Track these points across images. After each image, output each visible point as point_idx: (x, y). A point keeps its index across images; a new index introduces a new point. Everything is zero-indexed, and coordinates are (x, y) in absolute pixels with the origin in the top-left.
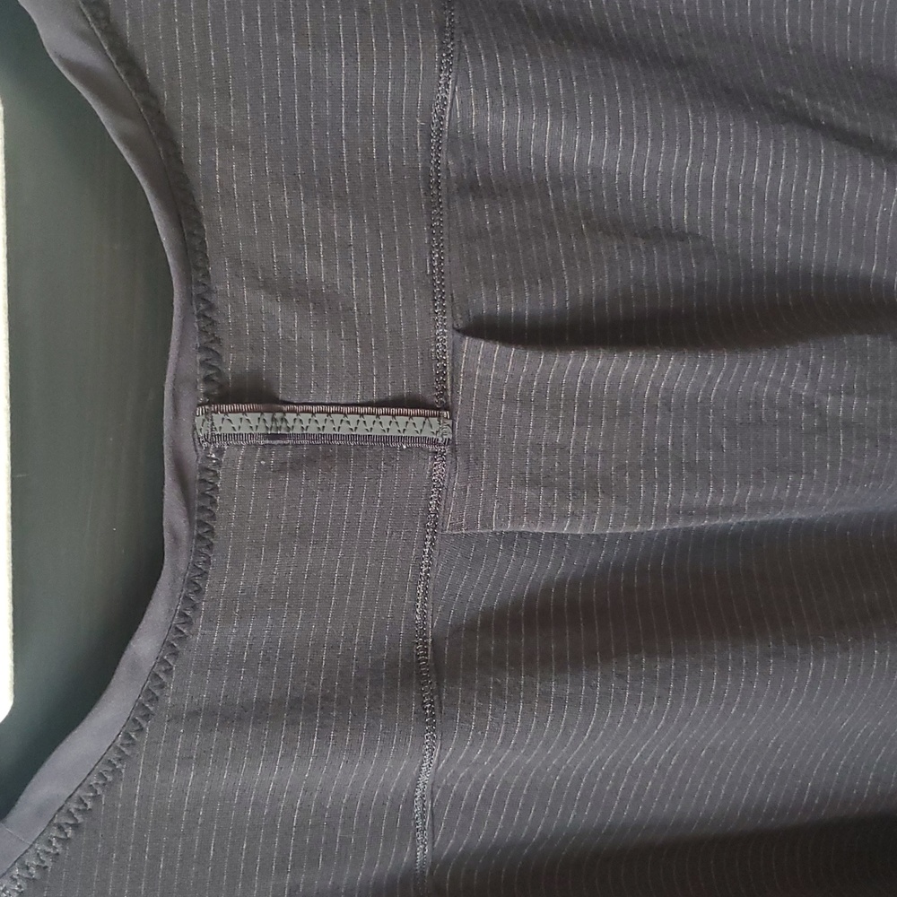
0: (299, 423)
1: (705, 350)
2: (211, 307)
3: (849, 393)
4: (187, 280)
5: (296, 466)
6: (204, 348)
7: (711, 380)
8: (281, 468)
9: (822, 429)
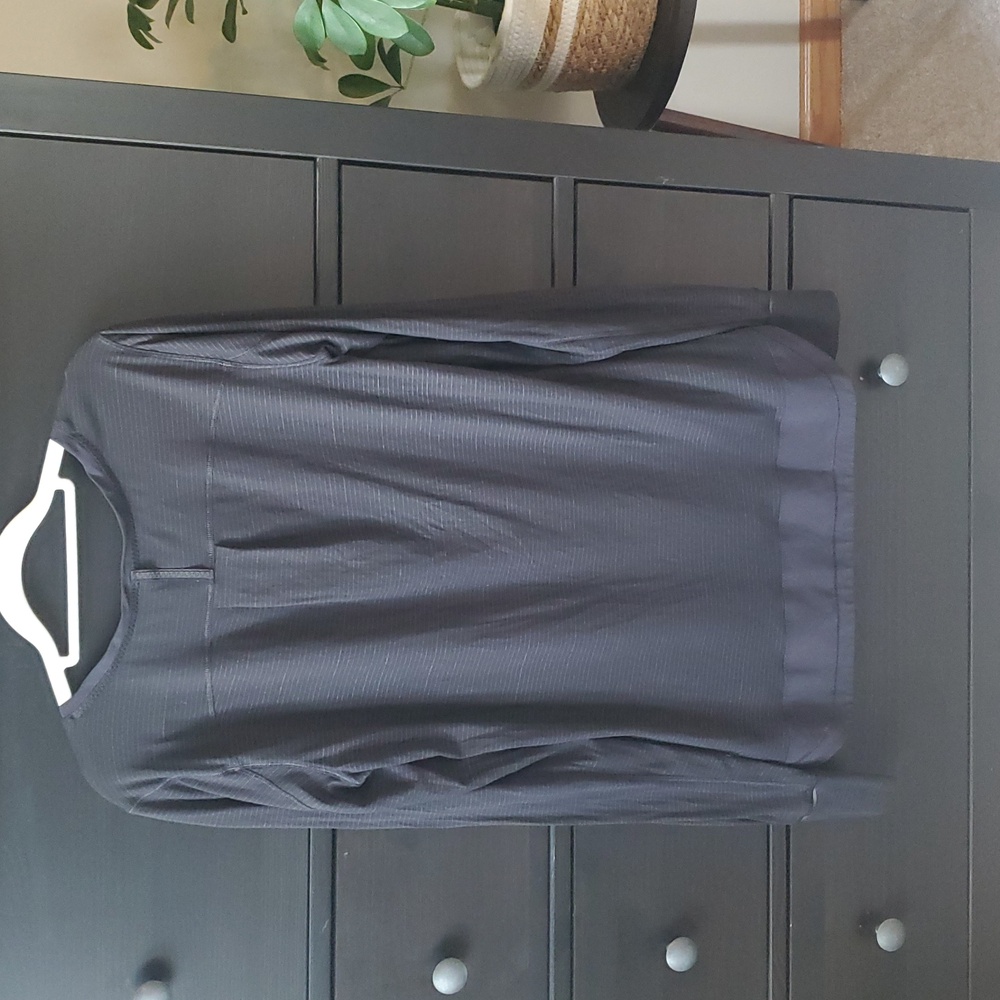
0: (163, 574)
1: (314, 547)
2: (136, 541)
3: (356, 560)
4: (127, 533)
5: (162, 588)
6: (134, 554)
7: (304, 557)
8: (159, 588)
9: (347, 572)
